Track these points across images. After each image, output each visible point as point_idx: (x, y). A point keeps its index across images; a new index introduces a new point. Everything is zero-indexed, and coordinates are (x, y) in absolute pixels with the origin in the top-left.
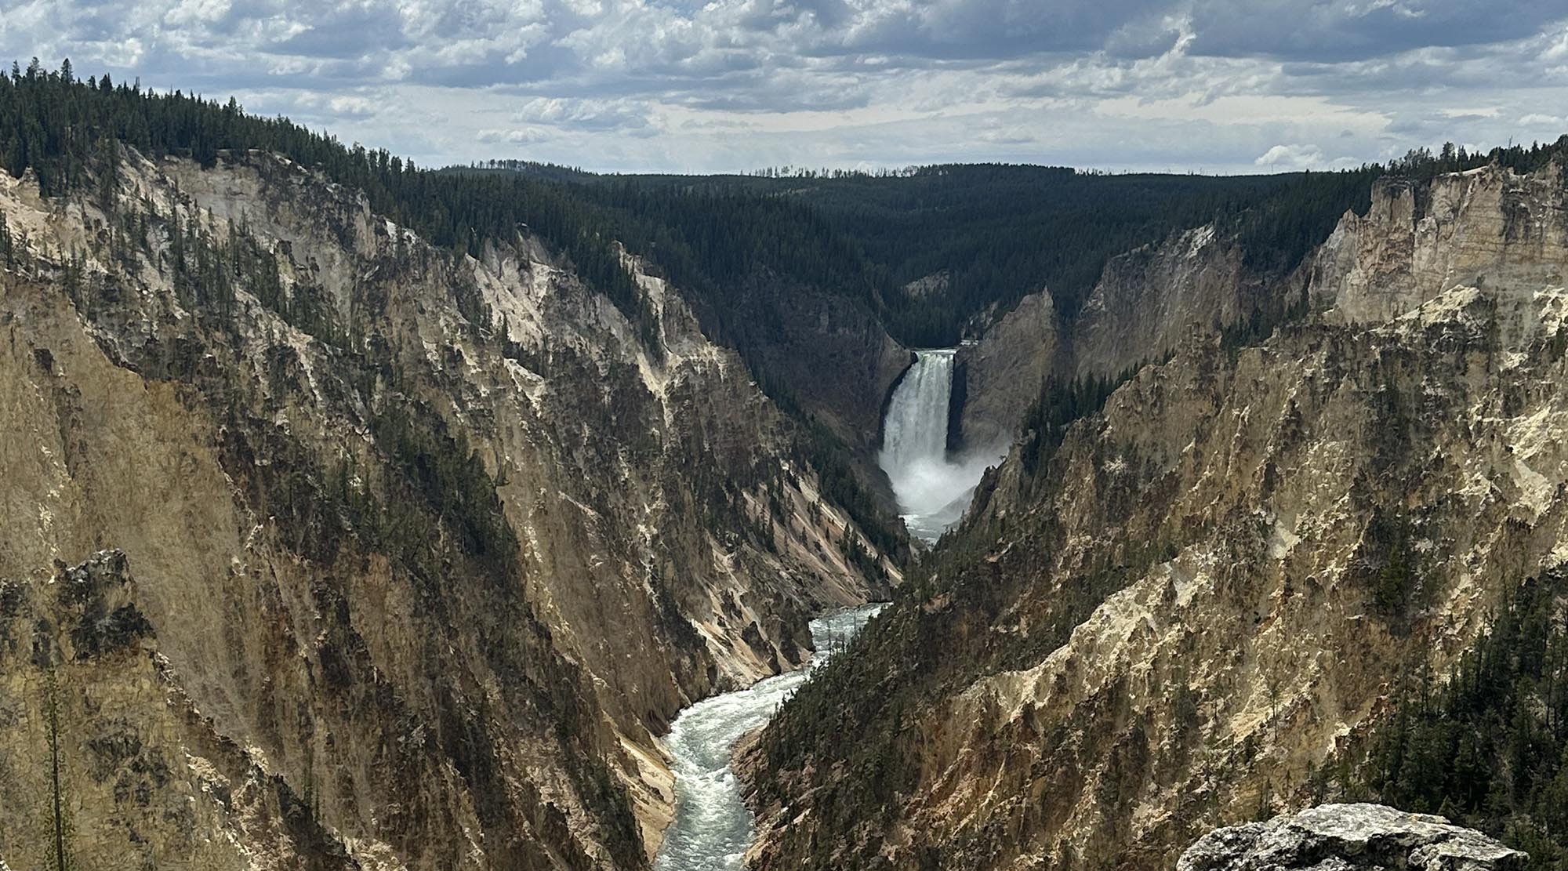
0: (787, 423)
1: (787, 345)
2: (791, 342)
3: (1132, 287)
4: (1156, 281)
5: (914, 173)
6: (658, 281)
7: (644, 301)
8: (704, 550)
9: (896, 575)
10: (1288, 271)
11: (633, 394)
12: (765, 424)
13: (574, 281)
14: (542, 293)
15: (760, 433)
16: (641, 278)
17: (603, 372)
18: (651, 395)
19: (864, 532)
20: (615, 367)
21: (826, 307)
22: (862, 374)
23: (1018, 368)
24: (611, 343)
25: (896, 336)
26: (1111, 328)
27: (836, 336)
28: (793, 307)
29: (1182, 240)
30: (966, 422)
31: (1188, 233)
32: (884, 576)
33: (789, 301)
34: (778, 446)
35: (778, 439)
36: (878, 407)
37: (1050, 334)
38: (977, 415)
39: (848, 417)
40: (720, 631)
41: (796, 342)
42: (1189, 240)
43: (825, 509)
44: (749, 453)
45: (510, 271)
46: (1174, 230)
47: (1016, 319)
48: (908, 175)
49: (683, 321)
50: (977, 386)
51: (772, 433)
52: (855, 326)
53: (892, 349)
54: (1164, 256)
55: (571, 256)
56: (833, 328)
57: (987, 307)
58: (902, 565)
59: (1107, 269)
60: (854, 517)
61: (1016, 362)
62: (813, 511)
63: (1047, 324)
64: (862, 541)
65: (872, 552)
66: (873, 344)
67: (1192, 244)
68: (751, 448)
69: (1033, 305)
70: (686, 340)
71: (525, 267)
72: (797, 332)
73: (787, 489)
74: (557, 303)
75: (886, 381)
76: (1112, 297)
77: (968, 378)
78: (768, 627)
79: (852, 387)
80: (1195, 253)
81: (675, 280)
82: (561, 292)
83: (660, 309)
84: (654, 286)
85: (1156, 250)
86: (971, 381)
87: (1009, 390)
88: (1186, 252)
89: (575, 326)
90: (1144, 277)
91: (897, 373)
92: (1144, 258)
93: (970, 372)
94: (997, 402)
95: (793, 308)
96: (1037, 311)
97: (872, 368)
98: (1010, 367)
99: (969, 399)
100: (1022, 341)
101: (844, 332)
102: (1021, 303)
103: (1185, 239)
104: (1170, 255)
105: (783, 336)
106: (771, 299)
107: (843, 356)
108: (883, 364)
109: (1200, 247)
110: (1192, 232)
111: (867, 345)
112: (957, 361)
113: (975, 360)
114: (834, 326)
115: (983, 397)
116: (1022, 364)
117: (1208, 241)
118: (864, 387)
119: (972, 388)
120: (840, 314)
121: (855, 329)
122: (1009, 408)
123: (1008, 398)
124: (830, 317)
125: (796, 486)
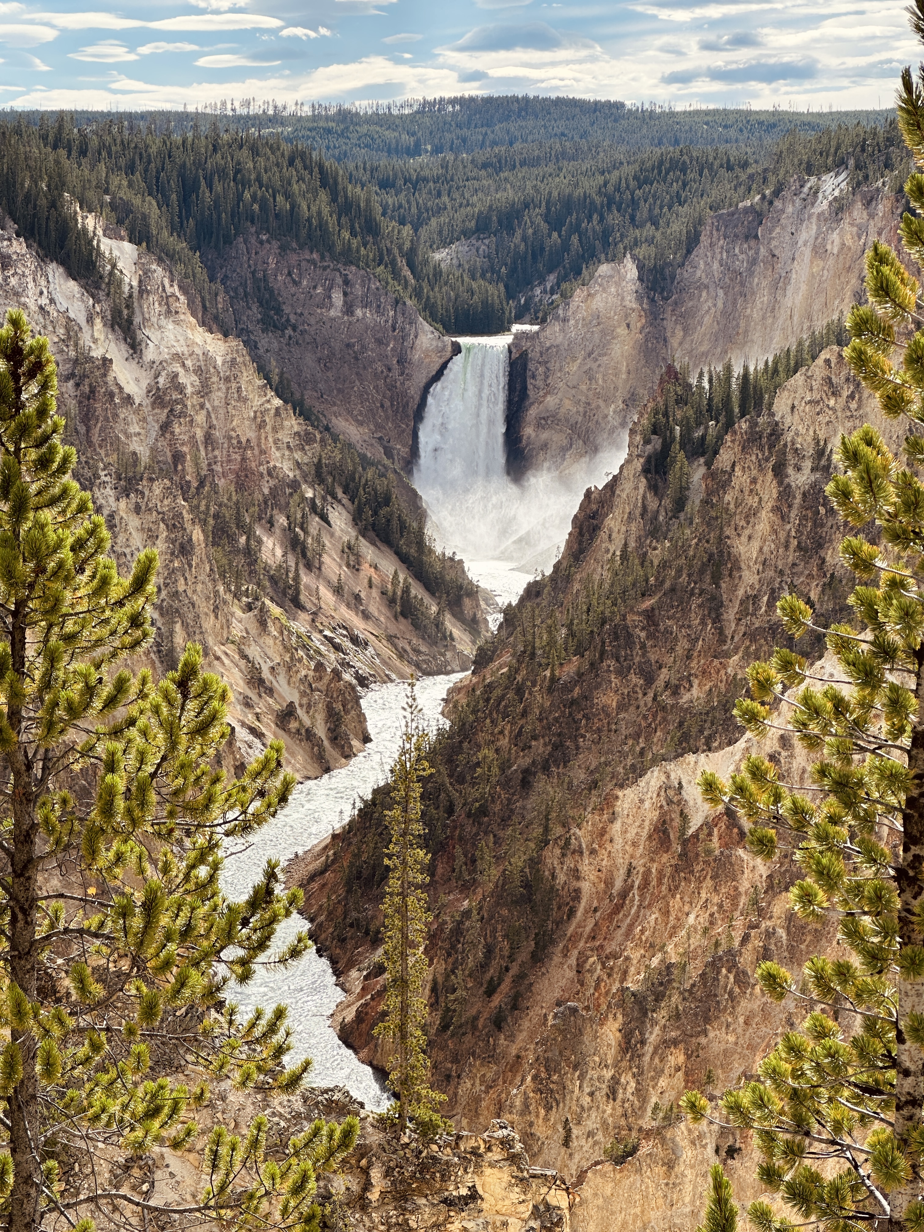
0: (307, 433)
1: (289, 332)
2: (294, 329)
3: (742, 253)
4: (774, 243)
5: (415, 108)
6: (128, 245)
7: (111, 273)
11: (106, 400)
12: (279, 436)
13: (19, 245)
15: (273, 449)
16: (106, 243)
18: (128, 400)
19: (418, 579)
20: (81, 362)
21: (339, 280)
22: (389, 370)
23: (596, 360)
24: (71, 330)
25: (432, 319)
26: (715, 305)
27: (354, 319)
29: (806, 190)
30: (528, 431)
31: (813, 181)
32: (447, 638)
33: (290, 274)
34: (298, 464)
35: (298, 455)
36: (411, 413)
38: (543, 422)
39: (372, 427)
41: (301, 328)
42: (816, 191)
43: (367, 550)
44: (261, 475)
46: (794, 177)
47: (590, 295)
48: (407, 111)
49: (166, 300)
50: (541, 384)
51: (289, 447)
52: (378, 306)
54: (783, 211)
56: (349, 309)
57: (542, 280)
59: (708, 228)
61: (592, 351)
62: (350, 551)
63: (631, 302)
64: (417, 593)
66: (403, 329)
67: (820, 195)
68: (263, 469)
69: (611, 277)
70: (171, 326)
72: (302, 314)
73: (313, 522)
75: (421, 378)
76: (716, 266)
77: (529, 374)
78: (310, 709)
79: (376, 387)
80: (825, 205)
83: (135, 283)
84: (125, 253)
85: (771, 203)
86: (534, 377)
87: (584, 387)
88: (813, 204)
90: (756, 237)
91: (436, 367)
92: (758, 212)
93: (531, 366)
94: (567, 404)
95: (295, 283)
96: (617, 284)
97: (402, 361)
98: (585, 359)
99: (531, 401)
100: (599, 324)
101: (364, 314)
102: (597, 274)
103: (811, 188)
104: (790, 209)
105: (283, 320)
106: (265, 271)
107: (363, 347)
108: (416, 356)
109: (831, 198)
110: (819, 179)
111: (394, 330)
112: (514, 350)
113: (538, 349)
114: (351, 306)
115: (549, 398)
116: (600, 355)
117: (842, 190)
118: (391, 387)
119: (535, 386)
120: (358, 290)
121: (379, 310)
122: (585, 412)
123: (583, 399)
124: (345, 294)
125: (325, 518)
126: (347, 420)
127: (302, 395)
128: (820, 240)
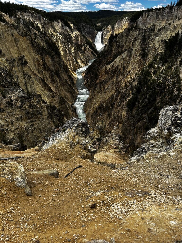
0: (86, 40)
1: (85, 31)
3: (119, 24)
4: (122, 23)
6: (72, 24)
8: (78, 53)
9: (97, 56)
10: (135, 22)
11: (70, 37)
12: (84, 40)
13: (64, 25)
14: (61, 26)
16: (70, 24)
17: (67, 35)
18: (72, 37)
19: (94, 51)
20: (69, 34)
23: (108, 33)
24: (68, 32)
25: (96, 30)
26: (117, 29)
28: (86, 27)
30: (103, 39)
32: (96, 56)
36: (94, 38)
37: (111, 30)
39: (91, 39)
40: (80, 62)
42: (125, 19)
43: (90, 49)
44: (82, 43)
45: (57, 24)
47: (108, 28)
48: (97, 12)
49: (75, 29)
53: (96, 31)
54: (123, 21)
55: (63, 22)
56: (90, 29)
57: (105, 27)
58: (97, 55)
59: (117, 22)
60: (93, 50)
62: (89, 49)
63: (111, 28)
64: (93, 52)
65: (94, 53)
66: (94, 31)
69: (109, 26)
70: (75, 31)
71: (58, 23)
73: (86, 47)
74: (62, 27)
75: (95, 35)
76: (117, 25)
78: (85, 61)
81: (74, 24)
82: (62, 26)
83: (72, 28)
84: (72, 25)
89: (64, 30)
92: (121, 21)
93: (103, 34)
94: (106, 37)
97: (94, 34)
99: (103, 37)
100: (108, 31)
107: (91, 32)
108: (95, 33)
117: (127, 19)
118: (93, 36)
120: (90, 28)
121: (92, 29)
125: (87, 46)
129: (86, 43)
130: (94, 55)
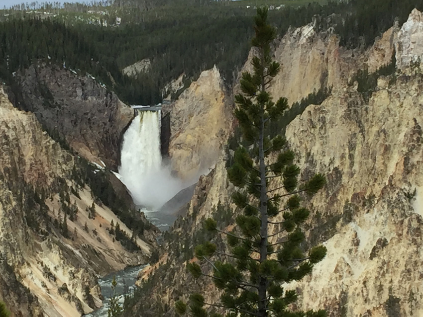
0: (67, 156)
1: (57, 108)
2: (60, 107)
4: (282, 59)
9: (146, 248)
19: (122, 220)
21: (80, 84)
22: (105, 124)
23: (202, 116)
25: (124, 99)
27: (87, 101)
28: (59, 86)
29: (295, 33)
30: (171, 151)
31: (299, 29)
32: (139, 249)
33: (56, 82)
34: (63, 171)
35: (64, 166)
36: (115, 144)
37: (220, 93)
38: (179, 146)
39: (98, 151)
41: (62, 106)
42: (300, 34)
43: (98, 209)
44: (47, 177)
46: (290, 28)
47: (198, 86)
50: (177, 128)
51: (59, 163)
52: (99, 95)
53: (122, 108)
54: (285, 44)
56: (85, 97)
57: (175, 80)
60: (115, 212)
61: (200, 111)
62: (90, 211)
63: (217, 88)
64: (123, 227)
65: (129, 233)
66: (111, 106)
67: (302, 36)
68: (47, 173)
69: (208, 77)
72: (63, 100)
73: (72, 198)
75: (120, 129)
77: (171, 124)
79: (99, 133)
80: (305, 40)
85: (280, 40)
86: (173, 125)
88: (299, 40)
90: (274, 56)
91: (126, 123)
93: (172, 120)
94: (189, 137)
96: (211, 81)
97: (111, 119)
98: (197, 115)
99: (172, 136)
100: (203, 99)
101: (92, 99)
102: (200, 76)
103: (298, 33)
104: (289, 42)
105: (54, 103)
106: (44, 81)
107: (92, 114)
108: (118, 117)
109: (307, 37)
110: (301, 29)
111: (107, 106)
112: (164, 113)
113: (175, 112)
114: (86, 96)
115: (181, 135)
116: (204, 113)
117: (312, 34)
119: (174, 129)
120: (89, 88)
122: (198, 141)
123: (197, 135)
124: (83, 90)
125: (77, 195)
126: (86, 149)
127: (65, 138)
128: (303, 56)
129: (75, 176)
130: (131, 247)
